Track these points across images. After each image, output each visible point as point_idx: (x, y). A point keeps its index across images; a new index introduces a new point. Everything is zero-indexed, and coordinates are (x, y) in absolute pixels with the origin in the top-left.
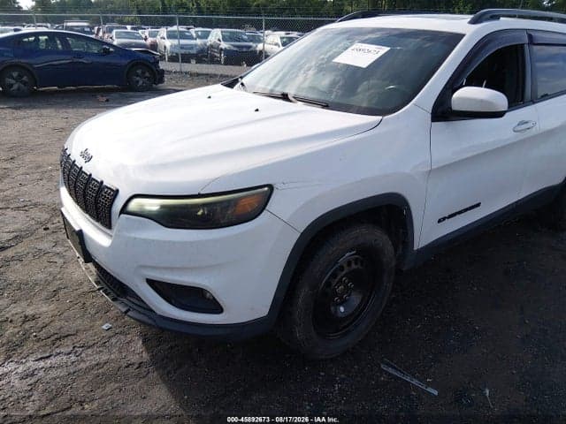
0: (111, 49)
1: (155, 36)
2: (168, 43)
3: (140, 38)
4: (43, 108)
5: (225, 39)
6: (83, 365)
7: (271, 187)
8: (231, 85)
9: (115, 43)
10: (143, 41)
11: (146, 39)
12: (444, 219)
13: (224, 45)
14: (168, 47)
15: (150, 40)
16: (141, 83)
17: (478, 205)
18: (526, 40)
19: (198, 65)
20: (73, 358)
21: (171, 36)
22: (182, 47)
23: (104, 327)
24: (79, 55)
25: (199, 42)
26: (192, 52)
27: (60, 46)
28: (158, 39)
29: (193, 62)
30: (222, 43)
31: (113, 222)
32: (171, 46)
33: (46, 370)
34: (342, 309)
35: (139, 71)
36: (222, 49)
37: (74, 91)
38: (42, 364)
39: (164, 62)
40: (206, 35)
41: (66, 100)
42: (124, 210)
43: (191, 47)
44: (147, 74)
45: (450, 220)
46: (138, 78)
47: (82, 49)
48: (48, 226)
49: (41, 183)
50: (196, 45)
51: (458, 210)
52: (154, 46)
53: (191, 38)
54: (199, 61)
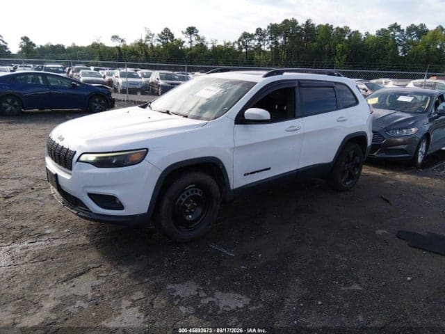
0: (78, 85)
1: (111, 75)
2: (121, 80)
3: (101, 77)
4: (29, 123)
5: (162, 78)
6: (53, 245)
7: (147, 149)
8: (144, 107)
9: (81, 80)
10: (102, 79)
11: (104, 77)
12: (248, 174)
13: (161, 82)
14: (120, 83)
15: (107, 78)
16: (98, 107)
17: (269, 169)
18: (297, 85)
19: (142, 96)
20: (48, 242)
21: (122, 75)
22: (131, 83)
23: (66, 231)
24: (55, 88)
25: (143, 80)
26: (137, 87)
27: (41, 81)
28: (113, 78)
29: (139, 94)
30: (160, 81)
31: (73, 166)
32: (123, 83)
33: (34, 247)
34: (190, 216)
35: (97, 100)
36: (159, 86)
37: (50, 112)
38: (31, 245)
39: (116, 94)
40: (148, 76)
41: (44, 118)
42: (78, 160)
43: (138, 83)
44: (103, 102)
45: (252, 175)
46: (96, 105)
47: (57, 84)
48: (34, 187)
49: (29, 166)
50: (141, 82)
51: (256, 170)
52: (110, 83)
53: (137, 77)
54: (143, 93)
